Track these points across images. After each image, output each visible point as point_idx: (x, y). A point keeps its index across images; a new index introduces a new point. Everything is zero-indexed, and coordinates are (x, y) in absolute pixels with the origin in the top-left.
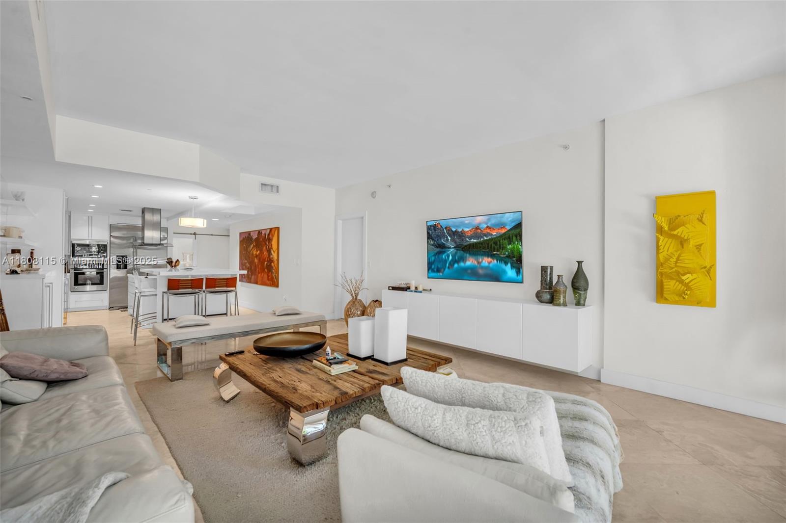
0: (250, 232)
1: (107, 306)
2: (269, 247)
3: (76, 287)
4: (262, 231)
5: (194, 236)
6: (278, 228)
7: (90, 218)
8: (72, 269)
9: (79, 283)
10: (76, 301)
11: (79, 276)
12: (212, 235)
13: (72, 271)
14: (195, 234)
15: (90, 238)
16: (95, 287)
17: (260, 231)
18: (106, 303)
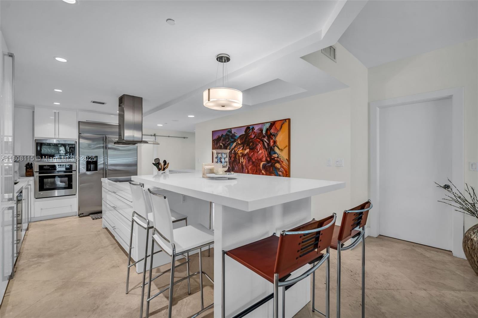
0: (231, 129)
1: (76, 212)
2: (268, 144)
3: (42, 193)
4: (254, 126)
5: (154, 137)
6: (289, 120)
7: (57, 115)
8: (36, 172)
9: (45, 187)
10: (42, 209)
11: (46, 180)
12: (169, 137)
13: (37, 175)
14: (155, 135)
15: (57, 137)
16: (63, 192)
17: (251, 127)
18: (75, 209)
